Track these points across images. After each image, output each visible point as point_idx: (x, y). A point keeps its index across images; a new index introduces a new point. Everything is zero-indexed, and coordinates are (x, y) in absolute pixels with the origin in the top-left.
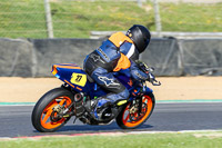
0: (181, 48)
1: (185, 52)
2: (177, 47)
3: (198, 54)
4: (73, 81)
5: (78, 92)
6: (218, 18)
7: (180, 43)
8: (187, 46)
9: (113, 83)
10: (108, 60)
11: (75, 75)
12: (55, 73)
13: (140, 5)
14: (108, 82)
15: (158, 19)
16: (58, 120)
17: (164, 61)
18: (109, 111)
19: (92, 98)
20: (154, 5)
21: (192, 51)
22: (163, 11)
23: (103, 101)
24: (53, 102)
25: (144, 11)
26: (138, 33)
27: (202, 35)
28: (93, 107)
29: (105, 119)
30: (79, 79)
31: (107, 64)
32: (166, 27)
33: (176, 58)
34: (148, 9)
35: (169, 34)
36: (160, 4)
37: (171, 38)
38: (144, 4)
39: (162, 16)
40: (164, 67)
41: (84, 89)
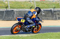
0: (15, 13)
1: (16, 14)
2: (14, 13)
3: (20, 15)
4: (21, 21)
5: (22, 24)
6: (25, 5)
7: (15, 12)
8: (17, 12)
9: (31, 22)
10: (30, 16)
11: (22, 20)
12: (17, 19)
13: (4, 2)
14: (30, 21)
15: (9, 5)
16: (17, 31)
17: (11, 16)
18: (30, 29)
19: (26, 26)
20: (8, 2)
21: (18, 14)
22: (10, 3)
23: (29, 26)
24: (16, 26)
25: (5, 3)
26: (38, 9)
27: (21, 10)
28: (26, 28)
29: (29, 31)
30: (23, 21)
31: (30, 17)
32: (11, 7)
33: (14, 16)
34: (6, 3)
35: (12, 9)
36: (9, 1)
37: (13, 10)
38: (5, 2)
39: (10, 5)
40: (11, 18)
41: (24, 23)
